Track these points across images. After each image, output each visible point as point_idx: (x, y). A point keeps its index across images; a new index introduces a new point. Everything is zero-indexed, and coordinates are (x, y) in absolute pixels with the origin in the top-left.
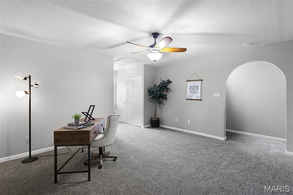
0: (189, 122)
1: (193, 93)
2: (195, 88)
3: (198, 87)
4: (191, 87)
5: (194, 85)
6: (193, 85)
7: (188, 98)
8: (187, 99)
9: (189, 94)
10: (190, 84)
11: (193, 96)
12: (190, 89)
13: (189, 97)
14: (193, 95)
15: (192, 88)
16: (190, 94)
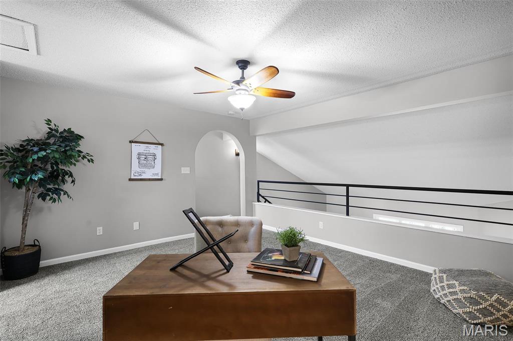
0: (136, 226)
1: (145, 166)
2: (150, 158)
3: (155, 155)
4: (139, 154)
5: (147, 152)
6: (145, 152)
7: (133, 177)
8: (130, 180)
9: (136, 169)
10: (137, 149)
11: (144, 173)
12: (139, 158)
13: (137, 174)
14: (146, 170)
15: (144, 156)
16: (139, 170)
